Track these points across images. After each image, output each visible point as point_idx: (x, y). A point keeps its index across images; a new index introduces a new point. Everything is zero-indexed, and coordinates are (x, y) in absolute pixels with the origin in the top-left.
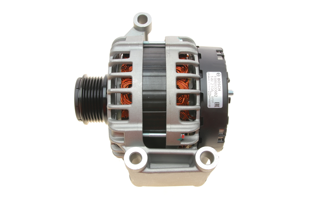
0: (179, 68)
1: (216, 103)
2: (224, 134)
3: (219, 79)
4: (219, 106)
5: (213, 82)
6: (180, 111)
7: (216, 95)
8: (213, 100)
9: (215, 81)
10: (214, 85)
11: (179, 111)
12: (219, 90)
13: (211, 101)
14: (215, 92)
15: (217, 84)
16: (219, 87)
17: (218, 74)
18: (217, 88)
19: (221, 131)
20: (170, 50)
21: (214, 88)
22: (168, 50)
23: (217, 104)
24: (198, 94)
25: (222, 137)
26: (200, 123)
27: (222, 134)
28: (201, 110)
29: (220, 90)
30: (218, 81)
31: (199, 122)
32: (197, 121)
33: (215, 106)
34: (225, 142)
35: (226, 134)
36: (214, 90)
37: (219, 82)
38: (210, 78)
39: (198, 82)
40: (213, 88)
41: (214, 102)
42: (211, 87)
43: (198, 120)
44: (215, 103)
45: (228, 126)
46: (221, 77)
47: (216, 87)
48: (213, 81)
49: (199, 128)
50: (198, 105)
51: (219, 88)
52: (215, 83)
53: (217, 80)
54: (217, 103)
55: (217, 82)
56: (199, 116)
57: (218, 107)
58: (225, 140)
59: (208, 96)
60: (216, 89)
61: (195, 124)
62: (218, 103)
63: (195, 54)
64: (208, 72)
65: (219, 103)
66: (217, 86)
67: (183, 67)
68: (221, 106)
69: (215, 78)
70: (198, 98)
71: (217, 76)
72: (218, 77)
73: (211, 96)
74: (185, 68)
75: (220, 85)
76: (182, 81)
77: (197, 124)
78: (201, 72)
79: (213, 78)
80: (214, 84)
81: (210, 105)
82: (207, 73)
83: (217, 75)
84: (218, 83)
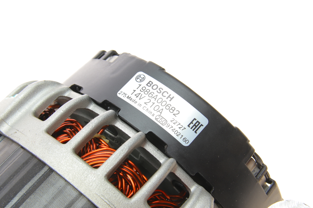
0: (63, 137)
1: (191, 125)
2: (261, 167)
3: (150, 83)
4: (202, 125)
5: (146, 98)
6: (146, 203)
7: (175, 112)
8: (180, 126)
9: (146, 93)
10: (153, 100)
11: (144, 203)
12: (169, 99)
13: (179, 131)
14: (167, 108)
15: (156, 93)
16: (165, 94)
17: (137, 78)
18: (164, 99)
19: (251, 167)
20: (12, 127)
21: (160, 104)
22: (9, 130)
23: (195, 125)
24: (144, 142)
25: (264, 178)
26: (204, 189)
27: (257, 170)
28: (181, 164)
29: (171, 97)
30: (150, 88)
31: (201, 188)
32: (195, 190)
33: (196, 132)
34: (277, 182)
35: (263, 164)
36: (161, 108)
37: (155, 87)
38: (133, 97)
39: (120, 125)
40: (157, 107)
41: (186, 126)
42: (151, 109)
43: (194, 188)
44: (189, 126)
45: (252, 143)
46: (148, 78)
47: (160, 101)
48: (143, 95)
49: (213, 200)
50: (164, 162)
51: (167, 95)
52: (150, 95)
53: (147, 88)
54: (192, 123)
55: (152, 90)
56: (188, 177)
57: (202, 128)
58: (272, 177)
59: (164, 127)
60: (164, 103)
61: (198, 199)
62: (194, 122)
63: (65, 91)
64: (119, 92)
65: (195, 119)
66: (160, 95)
67: (68, 130)
68: (204, 121)
69: (140, 88)
70: (150, 148)
71: (140, 83)
72: (144, 84)
73: (169, 122)
74: (71, 127)
75: (162, 91)
76: (90, 151)
77: (201, 193)
78: (105, 105)
79: (138, 91)
80: (150, 98)
81: (185, 140)
82: (118, 95)
83: (138, 80)
84: (155, 91)
